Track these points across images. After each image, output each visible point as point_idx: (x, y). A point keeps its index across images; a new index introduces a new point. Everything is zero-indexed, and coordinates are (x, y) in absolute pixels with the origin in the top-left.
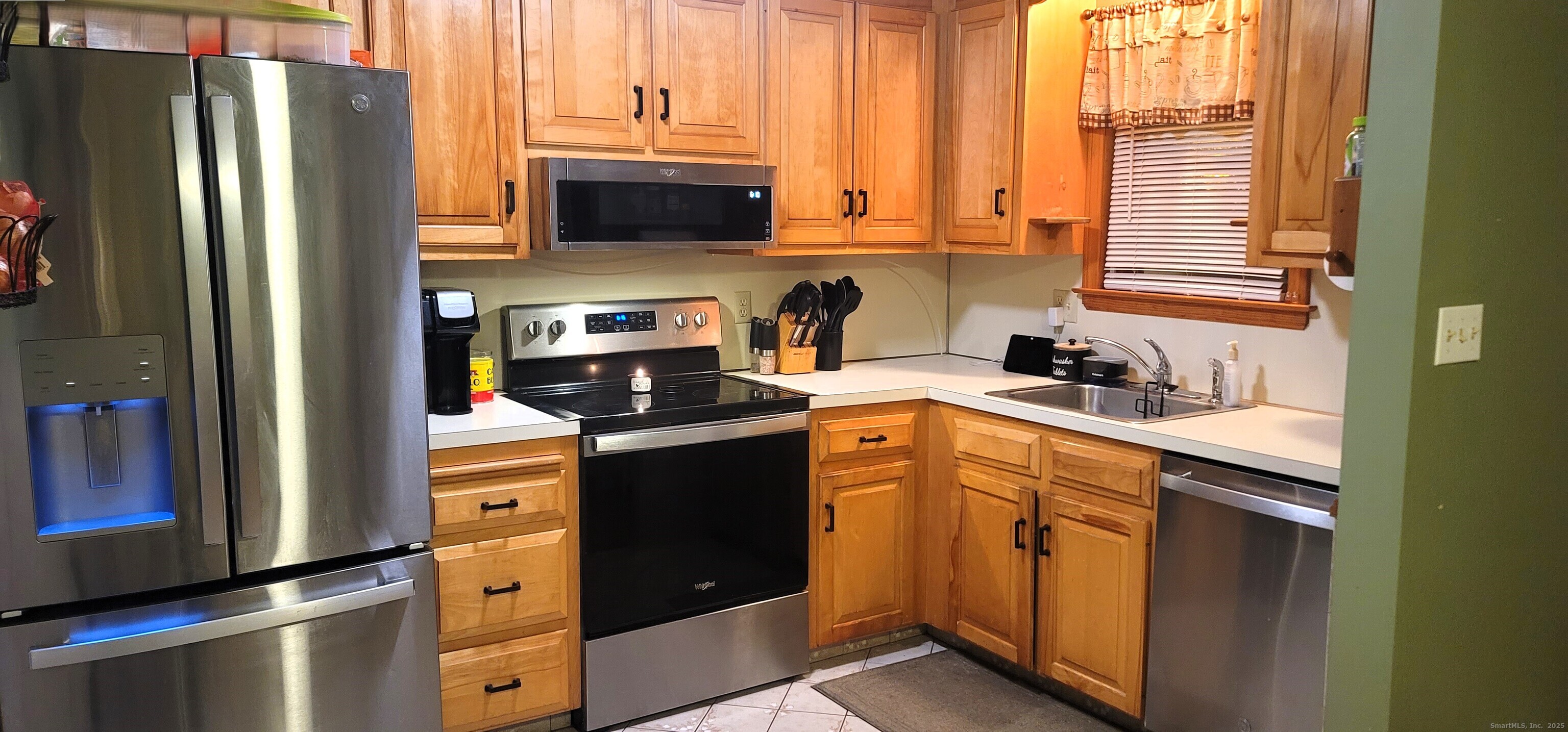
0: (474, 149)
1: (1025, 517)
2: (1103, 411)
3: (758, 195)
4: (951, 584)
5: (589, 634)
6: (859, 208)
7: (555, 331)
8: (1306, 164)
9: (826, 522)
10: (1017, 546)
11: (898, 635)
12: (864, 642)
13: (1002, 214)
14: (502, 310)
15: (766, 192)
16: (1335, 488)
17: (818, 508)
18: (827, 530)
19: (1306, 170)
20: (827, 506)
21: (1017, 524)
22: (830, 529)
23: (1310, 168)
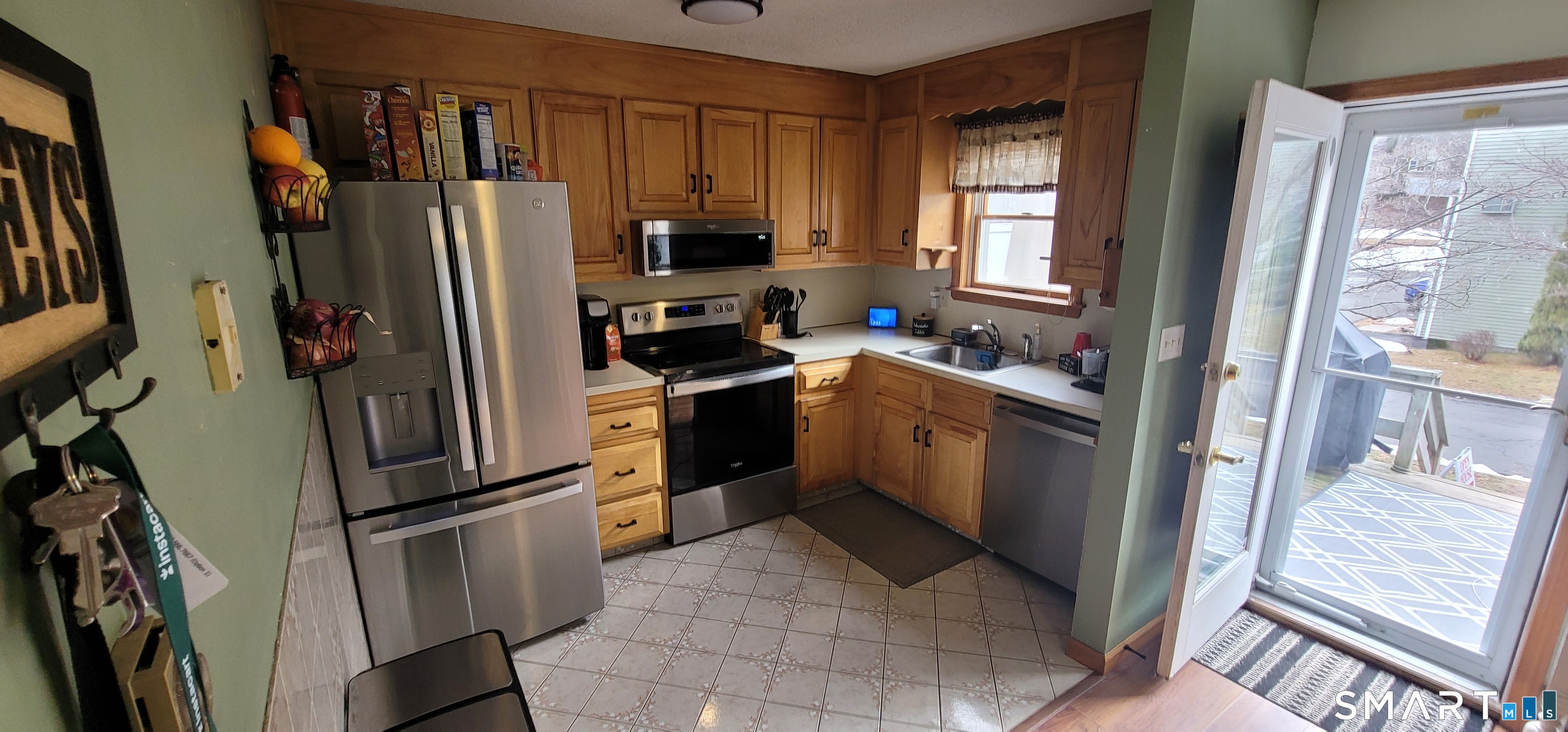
0: (599, 215)
1: (919, 424)
2: (962, 366)
3: (764, 237)
4: (874, 459)
5: (672, 494)
6: (823, 241)
7: (647, 317)
8: (1087, 228)
9: (804, 426)
10: (915, 441)
11: (844, 485)
12: (825, 489)
13: (906, 244)
14: (617, 305)
15: (769, 236)
16: (1098, 423)
17: (800, 418)
18: (805, 431)
19: (1086, 231)
20: (805, 418)
21: (915, 428)
22: (807, 430)
23: (1089, 229)
